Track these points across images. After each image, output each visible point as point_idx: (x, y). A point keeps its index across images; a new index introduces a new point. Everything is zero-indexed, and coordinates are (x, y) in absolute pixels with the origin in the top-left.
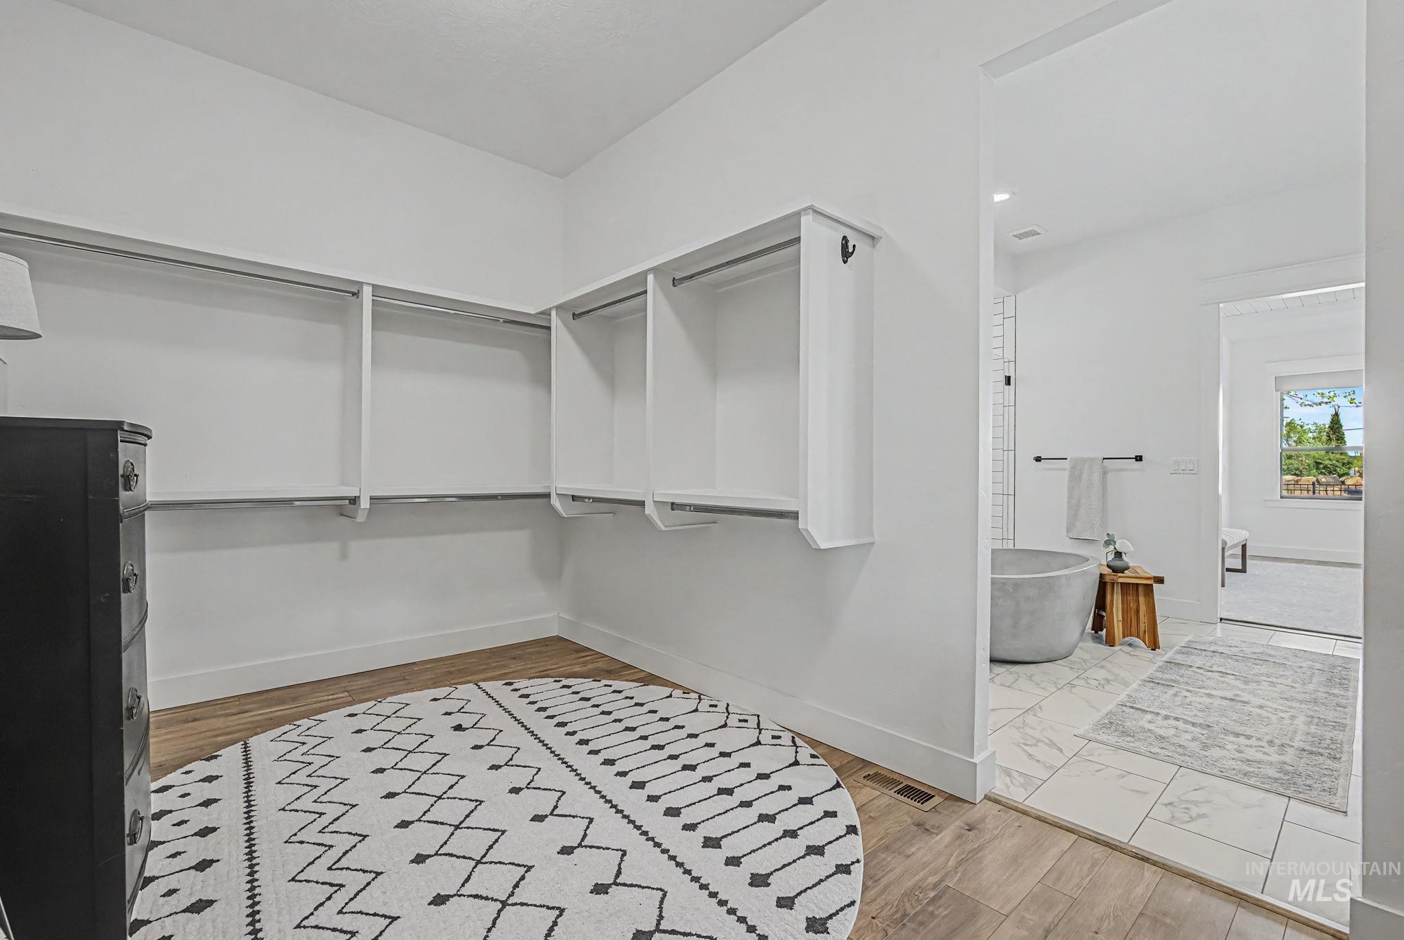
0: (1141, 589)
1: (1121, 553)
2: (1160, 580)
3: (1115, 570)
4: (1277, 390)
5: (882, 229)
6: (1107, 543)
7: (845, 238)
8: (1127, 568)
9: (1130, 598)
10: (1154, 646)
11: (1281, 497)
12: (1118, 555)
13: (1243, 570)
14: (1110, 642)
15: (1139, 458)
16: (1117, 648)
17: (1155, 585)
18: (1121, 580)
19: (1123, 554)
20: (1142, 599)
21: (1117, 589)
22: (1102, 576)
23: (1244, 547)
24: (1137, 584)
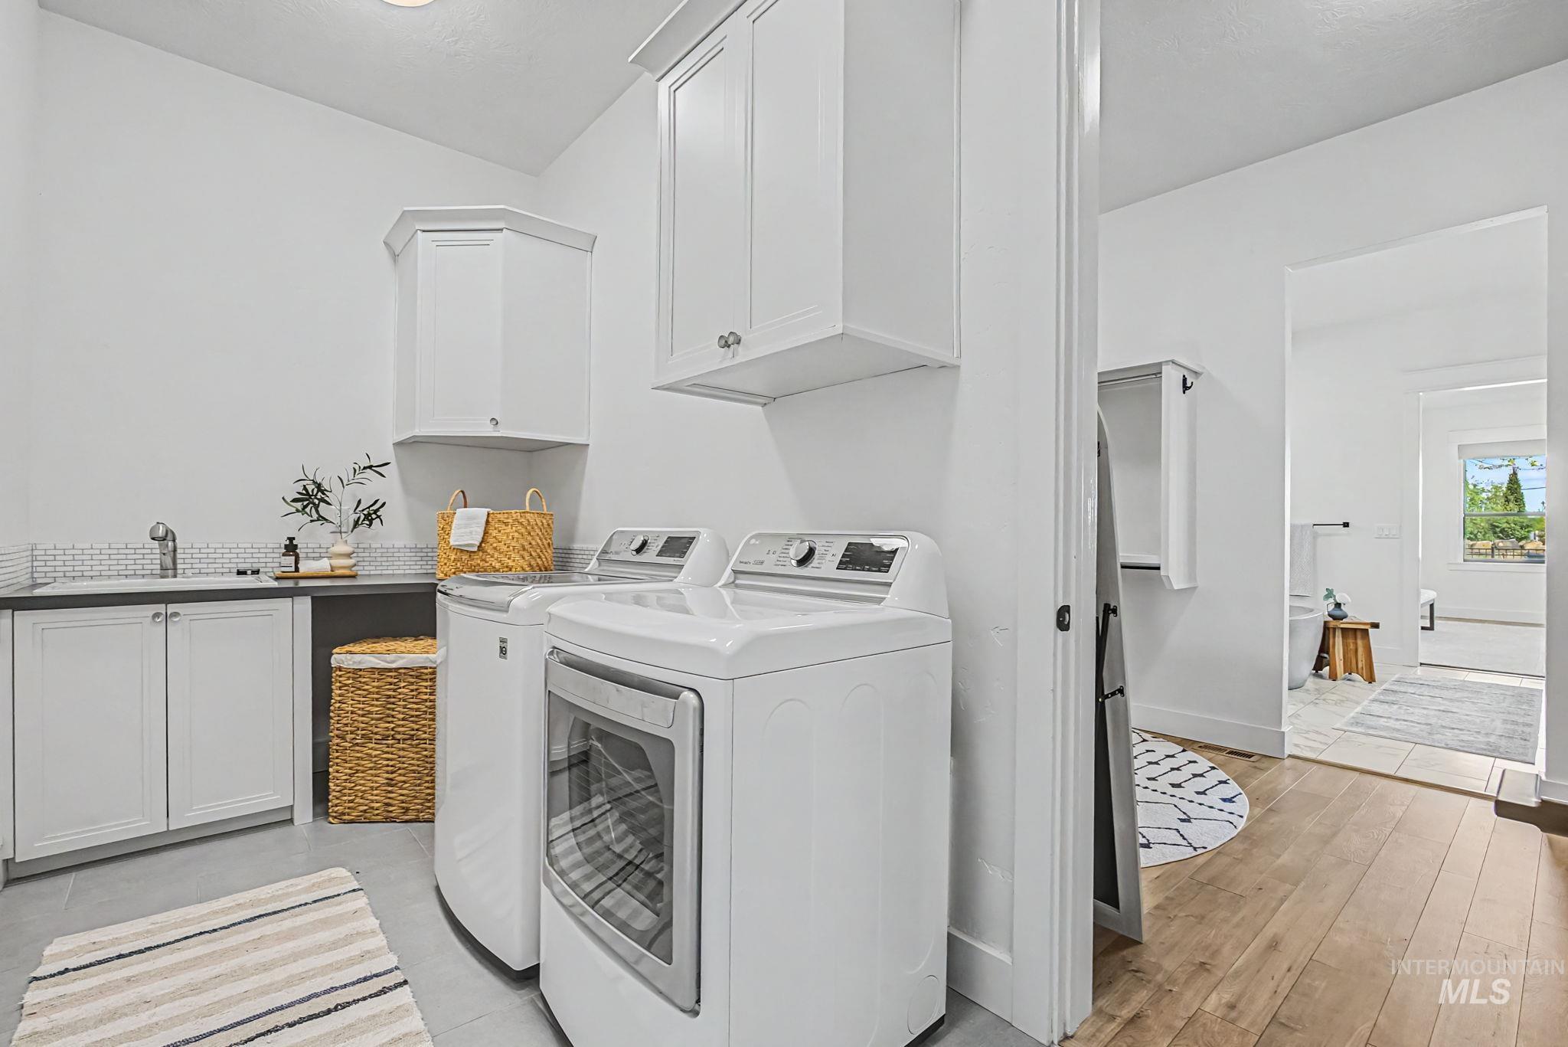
0: (1359, 635)
1: (1340, 604)
2: (1376, 626)
3: (1335, 618)
4: (1460, 458)
5: (1204, 368)
6: (1327, 597)
7: (1184, 376)
8: (1346, 617)
9: (1351, 641)
10: (1371, 679)
11: (1465, 561)
12: (1338, 605)
13: (1431, 628)
14: (1333, 677)
15: (1346, 525)
16: (1338, 682)
17: (1371, 631)
18: (1342, 626)
19: (1342, 605)
20: (1360, 642)
21: (1338, 633)
22: (1325, 622)
23: (1432, 606)
24: (1355, 630)
